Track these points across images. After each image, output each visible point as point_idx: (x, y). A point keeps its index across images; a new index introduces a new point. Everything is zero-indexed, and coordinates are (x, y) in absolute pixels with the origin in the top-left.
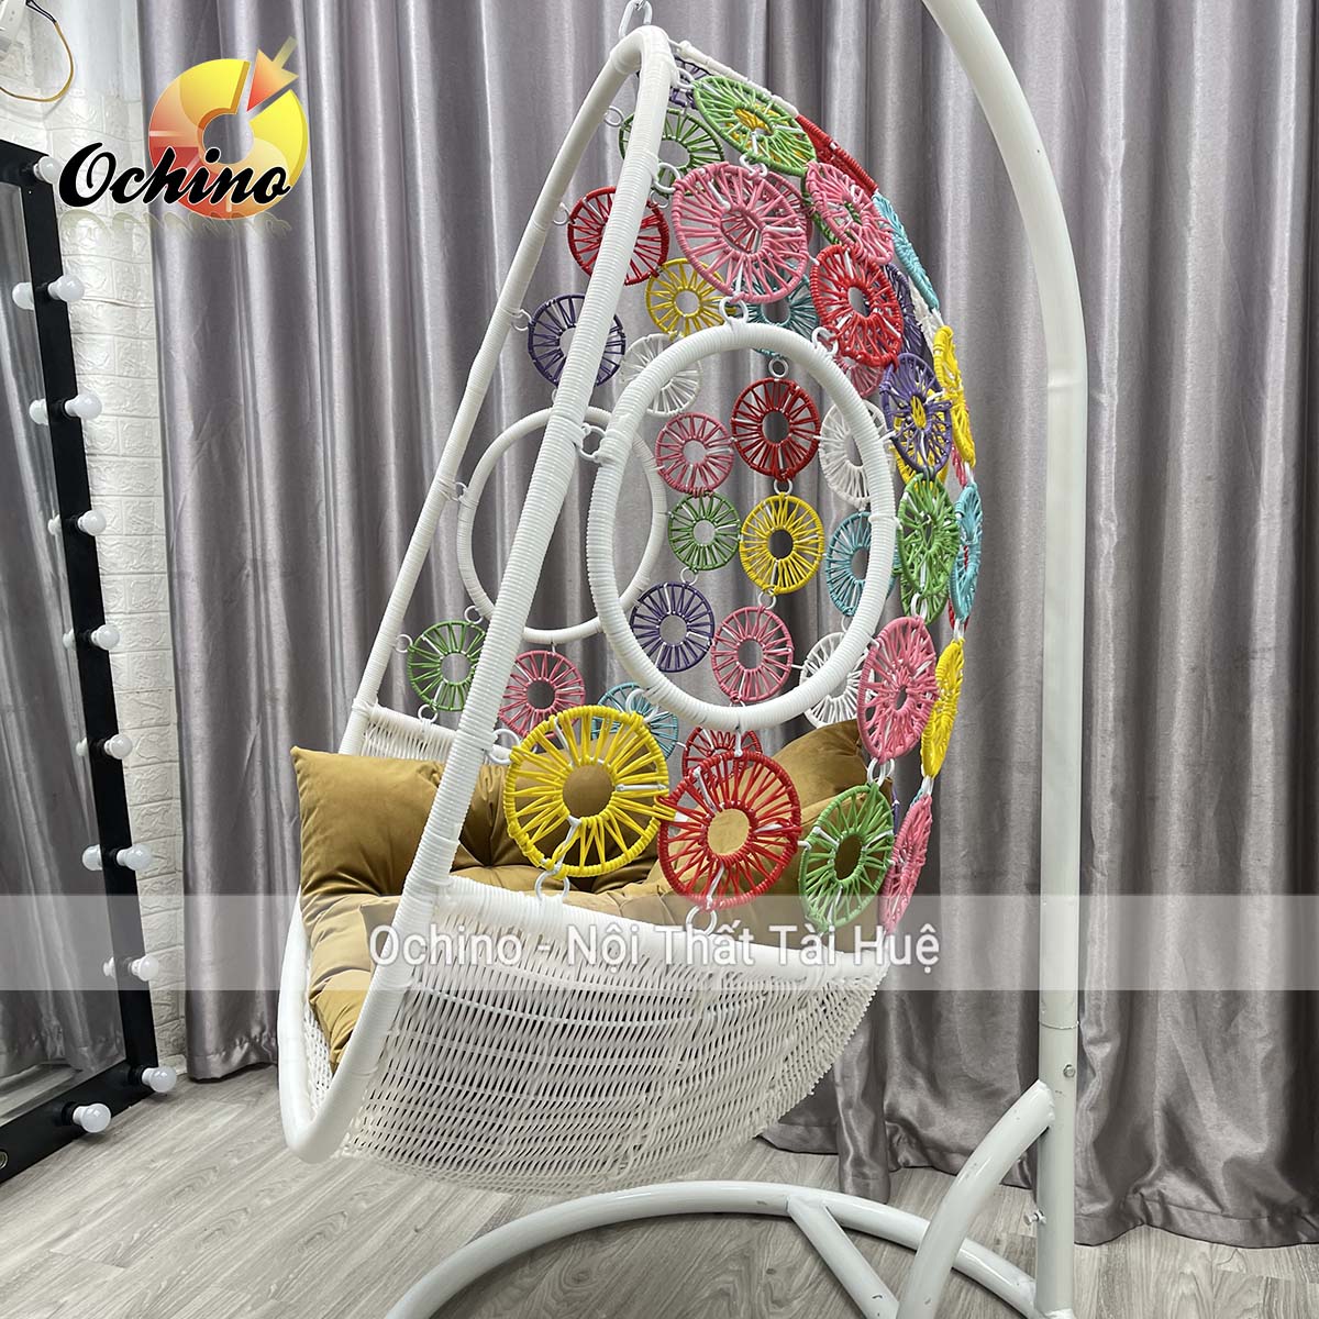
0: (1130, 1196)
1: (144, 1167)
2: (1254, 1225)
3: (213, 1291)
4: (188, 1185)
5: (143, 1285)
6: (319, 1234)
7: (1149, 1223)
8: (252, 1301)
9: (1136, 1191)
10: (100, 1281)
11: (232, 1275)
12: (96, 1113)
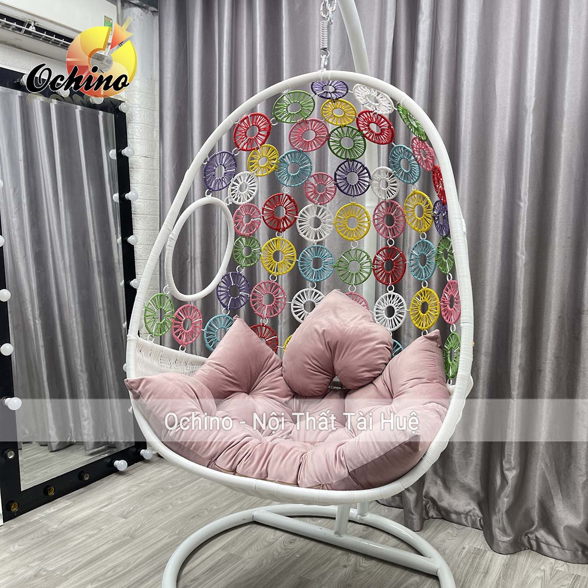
0: (523, 537)
1: (138, 485)
2: (575, 554)
3: (156, 530)
4: (152, 493)
5: (131, 525)
6: (197, 515)
7: (531, 548)
8: (169, 536)
9: (526, 535)
10: (117, 522)
11: (163, 525)
12: (122, 463)
